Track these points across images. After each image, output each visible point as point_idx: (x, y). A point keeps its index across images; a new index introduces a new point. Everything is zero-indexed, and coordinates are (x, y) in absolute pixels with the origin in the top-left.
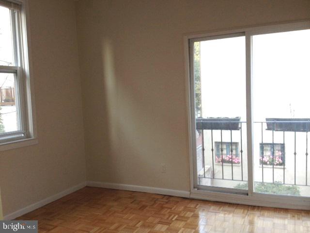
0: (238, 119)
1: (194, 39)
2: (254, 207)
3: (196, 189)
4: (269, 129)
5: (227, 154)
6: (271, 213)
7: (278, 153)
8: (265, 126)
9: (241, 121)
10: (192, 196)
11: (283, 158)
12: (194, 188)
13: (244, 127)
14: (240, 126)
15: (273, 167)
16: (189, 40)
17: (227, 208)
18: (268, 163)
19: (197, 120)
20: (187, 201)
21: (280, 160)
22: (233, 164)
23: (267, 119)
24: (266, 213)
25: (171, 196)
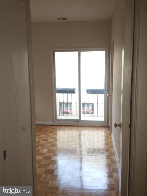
0: (74, 89)
1: (55, 50)
2: (81, 126)
3: (56, 121)
4: (87, 93)
5: (66, 109)
6: (88, 128)
7: (91, 108)
8: (86, 92)
9: (76, 89)
10: (54, 124)
11: (93, 110)
12: (55, 120)
13: (77, 92)
14: (75, 92)
15: (89, 115)
16: (53, 51)
17: (70, 127)
18: (86, 113)
19: (57, 89)
20: (52, 126)
21: (92, 111)
22: (69, 114)
23: (87, 89)
24: (86, 128)
25: (44, 125)
